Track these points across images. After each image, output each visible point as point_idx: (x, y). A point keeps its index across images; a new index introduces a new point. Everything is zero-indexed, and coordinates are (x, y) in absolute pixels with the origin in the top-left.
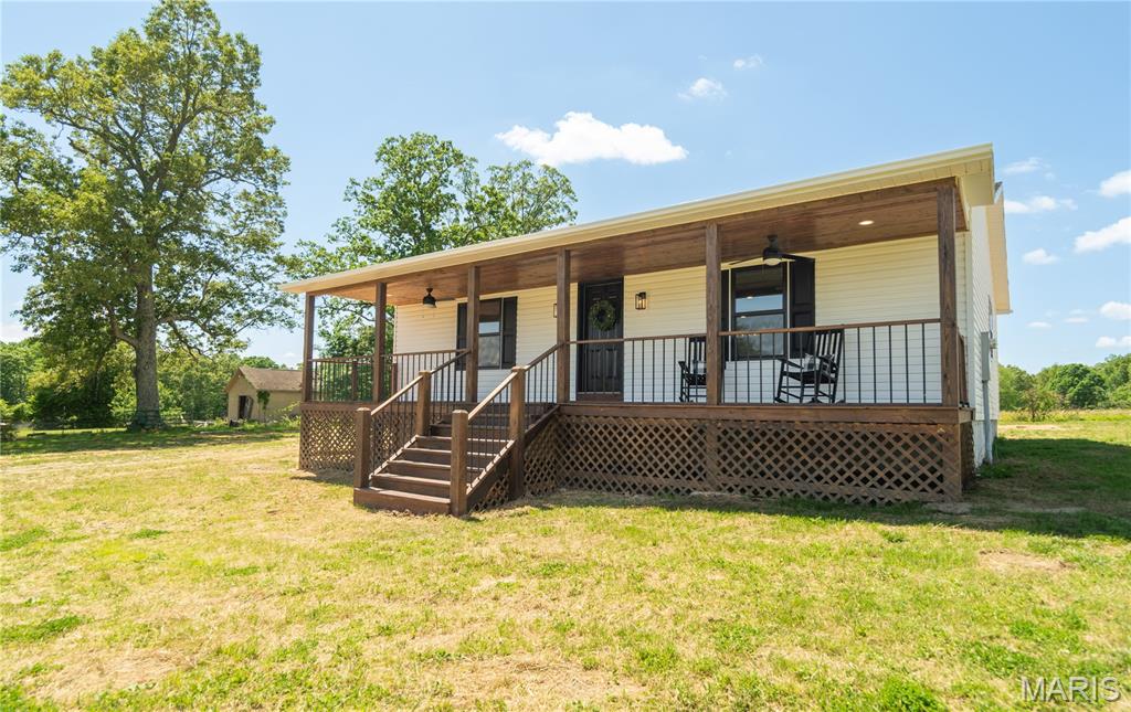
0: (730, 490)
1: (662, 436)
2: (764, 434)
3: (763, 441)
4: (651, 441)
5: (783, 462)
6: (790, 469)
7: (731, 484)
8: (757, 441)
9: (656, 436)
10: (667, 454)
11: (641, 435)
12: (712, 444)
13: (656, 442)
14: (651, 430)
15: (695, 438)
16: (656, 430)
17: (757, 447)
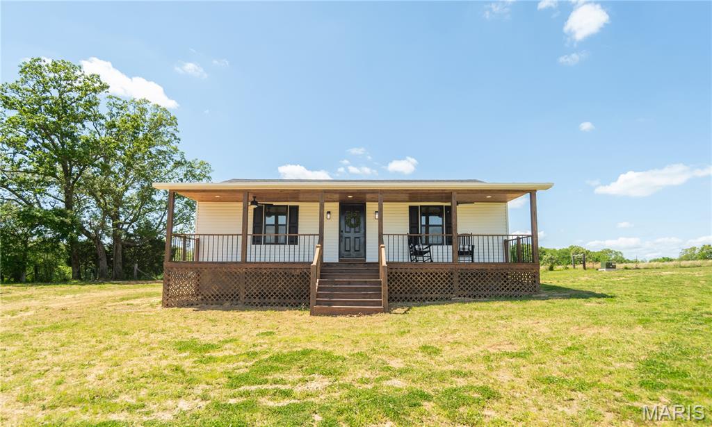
0: (464, 296)
1: (434, 276)
2: (477, 274)
3: (477, 277)
4: (429, 278)
5: (485, 284)
6: (487, 287)
7: (465, 294)
8: (474, 277)
9: (431, 276)
10: (437, 284)
11: (424, 276)
12: (456, 279)
13: (431, 279)
14: (429, 274)
15: (449, 276)
16: (431, 274)
17: (474, 279)
